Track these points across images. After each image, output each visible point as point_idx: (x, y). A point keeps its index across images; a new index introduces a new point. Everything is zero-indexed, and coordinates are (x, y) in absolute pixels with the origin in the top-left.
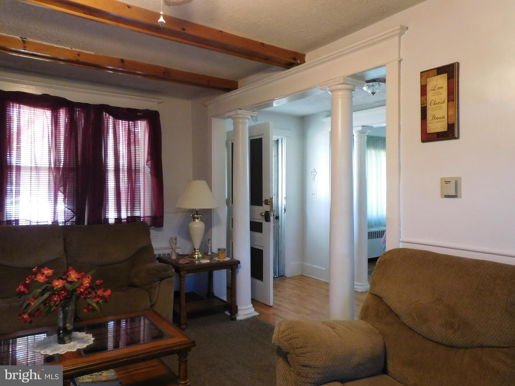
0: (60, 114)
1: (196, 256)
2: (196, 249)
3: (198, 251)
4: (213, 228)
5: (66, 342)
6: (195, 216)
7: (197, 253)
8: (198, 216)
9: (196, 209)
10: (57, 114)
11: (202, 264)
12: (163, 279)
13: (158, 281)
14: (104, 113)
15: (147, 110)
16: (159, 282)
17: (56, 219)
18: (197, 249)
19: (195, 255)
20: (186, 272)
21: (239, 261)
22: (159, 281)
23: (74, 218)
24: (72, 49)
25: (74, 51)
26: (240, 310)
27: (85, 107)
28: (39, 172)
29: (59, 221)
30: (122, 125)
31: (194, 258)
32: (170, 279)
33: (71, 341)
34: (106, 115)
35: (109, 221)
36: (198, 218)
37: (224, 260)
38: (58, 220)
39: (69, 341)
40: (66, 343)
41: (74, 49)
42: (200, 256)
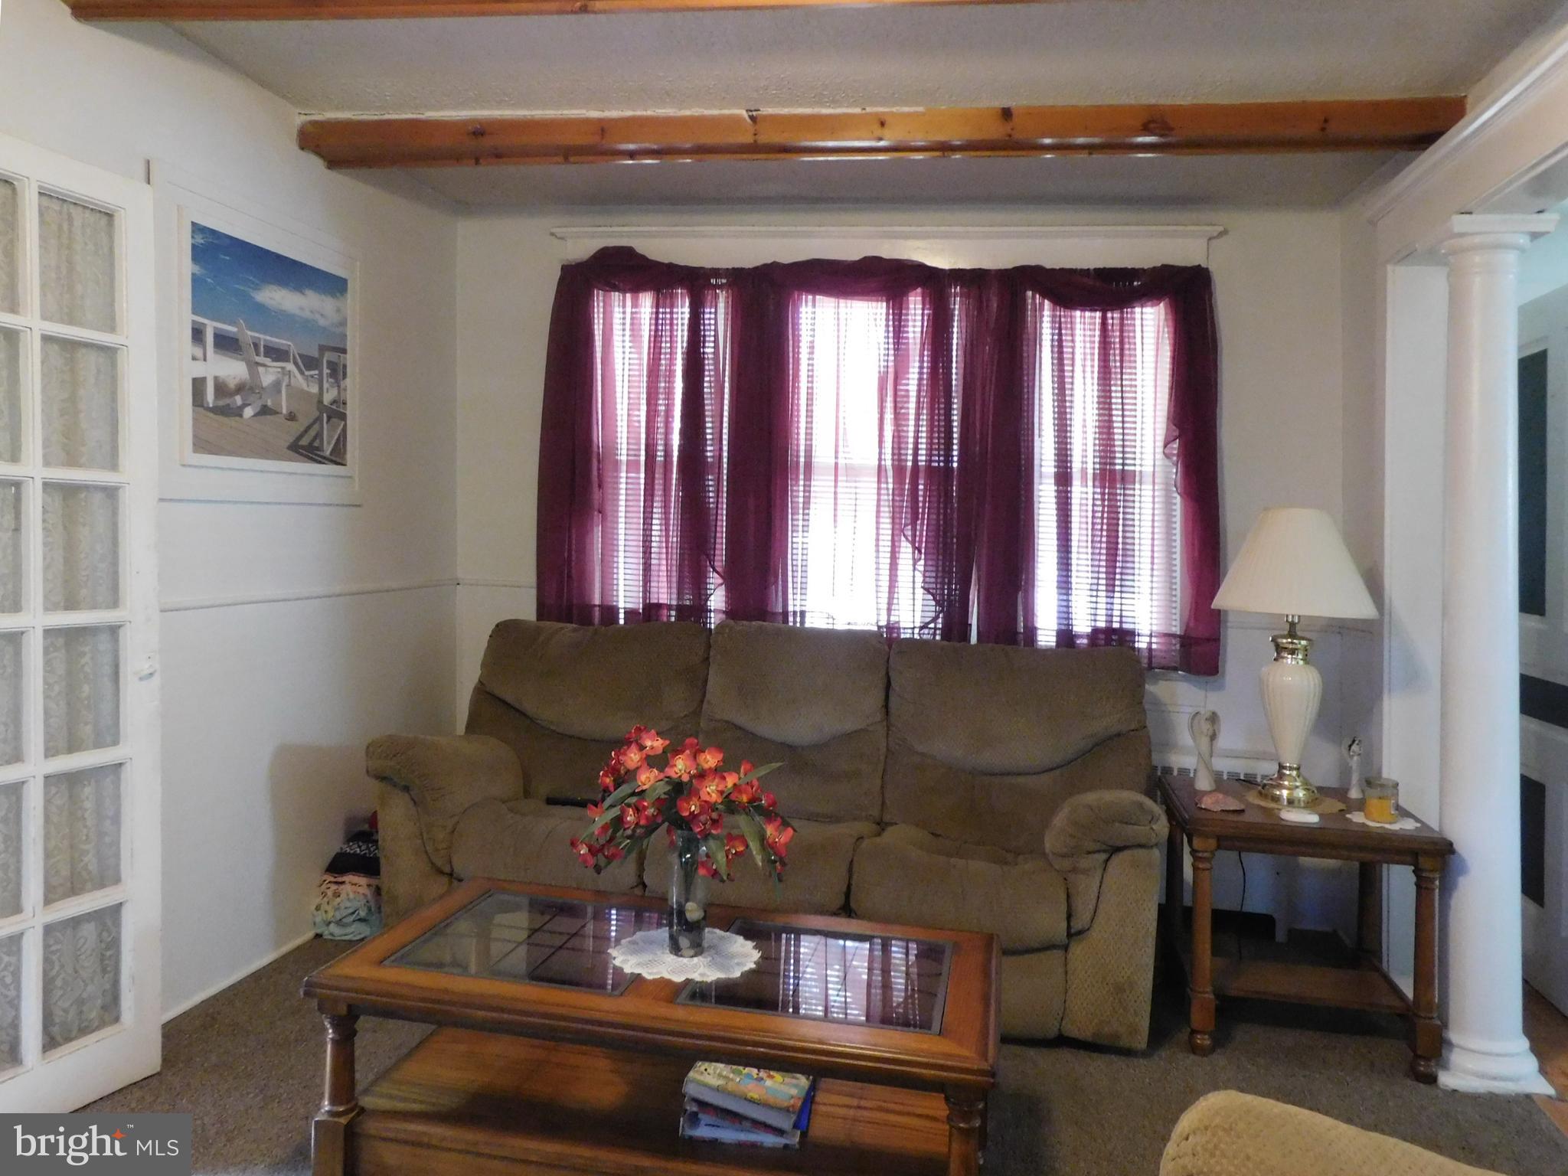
0: (908, 308)
1: (1285, 793)
2: (1285, 768)
3: (1294, 773)
4: (1386, 697)
5: (684, 952)
6: (1284, 641)
7: (1286, 783)
8: (1292, 643)
9: (1287, 616)
10: (901, 309)
11: (1283, 823)
12: (1118, 849)
13: (1099, 851)
14: (1030, 293)
15: (1165, 267)
16: (1103, 856)
17: (893, 619)
18: (1291, 769)
19: (1280, 787)
20: (1212, 843)
21: (1451, 844)
22: (1104, 851)
23: (940, 620)
24: (864, 112)
25: (871, 114)
26: (1459, 1047)
27: (973, 280)
28: (857, 479)
29: (902, 625)
30: (1084, 325)
31: (1277, 799)
32: (1141, 852)
33: (695, 955)
34: (1034, 298)
35: (1039, 638)
36: (1293, 652)
37: (1387, 826)
38: (898, 622)
39: (692, 952)
40: (682, 956)
41: (869, 110)
42: (1300, 794)
